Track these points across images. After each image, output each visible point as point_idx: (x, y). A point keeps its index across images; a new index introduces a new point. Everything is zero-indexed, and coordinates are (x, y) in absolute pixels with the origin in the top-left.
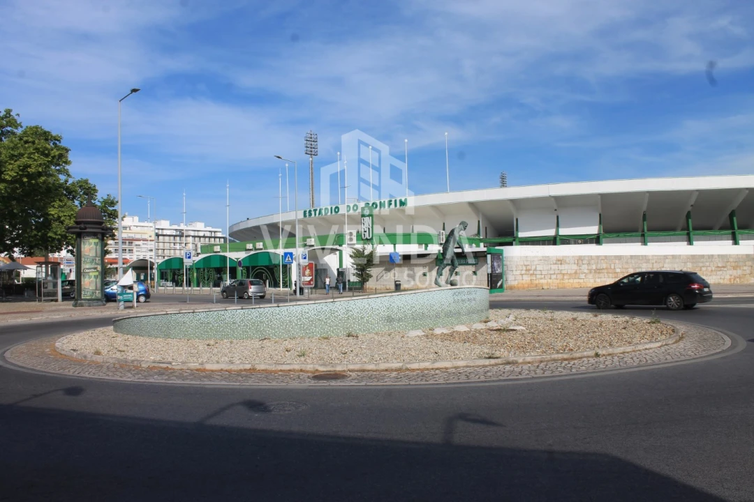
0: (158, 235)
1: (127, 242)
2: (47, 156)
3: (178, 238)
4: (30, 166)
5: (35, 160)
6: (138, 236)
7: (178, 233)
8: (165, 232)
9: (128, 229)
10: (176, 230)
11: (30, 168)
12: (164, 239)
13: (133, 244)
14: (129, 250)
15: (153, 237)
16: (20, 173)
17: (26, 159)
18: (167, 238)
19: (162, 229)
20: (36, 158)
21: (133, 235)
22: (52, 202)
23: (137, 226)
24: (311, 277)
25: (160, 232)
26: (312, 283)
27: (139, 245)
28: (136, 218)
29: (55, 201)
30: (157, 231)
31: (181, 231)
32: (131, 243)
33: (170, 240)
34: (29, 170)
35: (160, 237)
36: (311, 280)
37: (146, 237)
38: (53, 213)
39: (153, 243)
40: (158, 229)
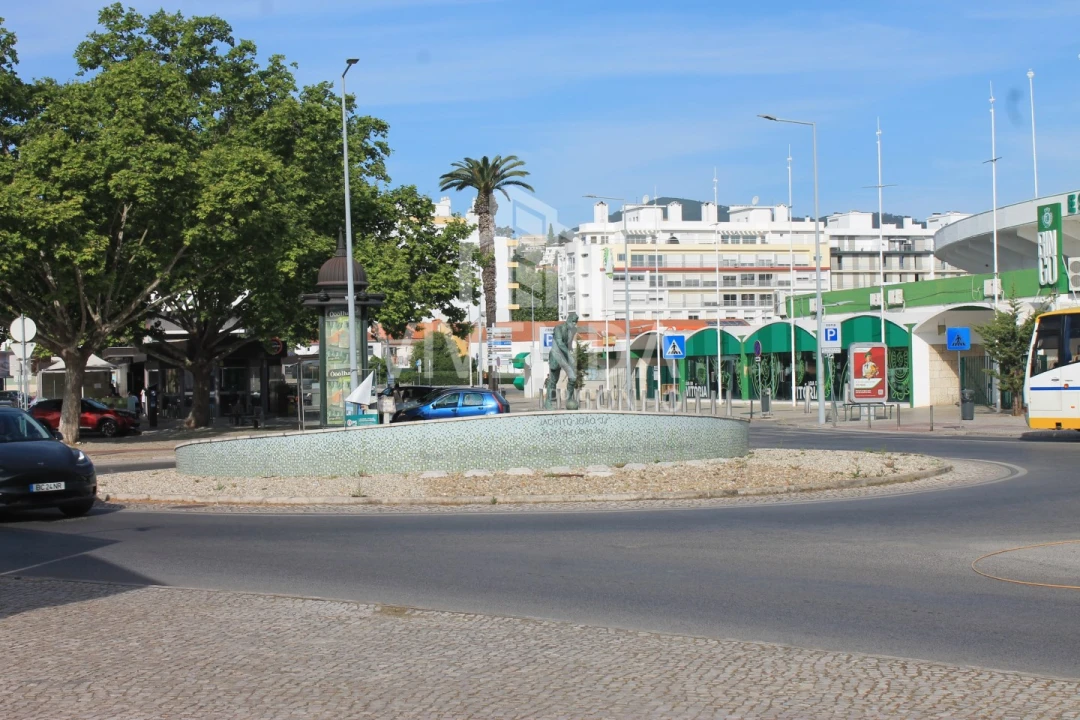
0: (837, 254)
1: (757, 275)
2: (260, 173)
3: (895, 261)
4: (231, 195)
5: (240, 183)
6: (784, 259)
7: (897, 247)
8: (859, 246)
9: (759, 240)
10: (889, 237)
11: (233, 198)
12: (856, 266)
13: (773, 281)
14: (763, 297)
15: (826, 260)
16: (219, 206)
17: (227, 183)
18: (864, 262)
19: (852, 238)
20: (241, 179)
21: (771, 257)
22: (286, 250)
23: (782, 233)
24: (877, 380)
25: (846, 246)
26: (880, 392)
27: (788, 283)
28: (782, 212)
29: (290, 249)
30: (835, 243)
31: (903, 239)
32: (765, 278)
33: (872, 266)
34: (231, 201)
35: (845, 260)
36: (880, 386)
37: (806, 259)
38: (285, 270)
39: (826, 275)
40: (841, 237)
